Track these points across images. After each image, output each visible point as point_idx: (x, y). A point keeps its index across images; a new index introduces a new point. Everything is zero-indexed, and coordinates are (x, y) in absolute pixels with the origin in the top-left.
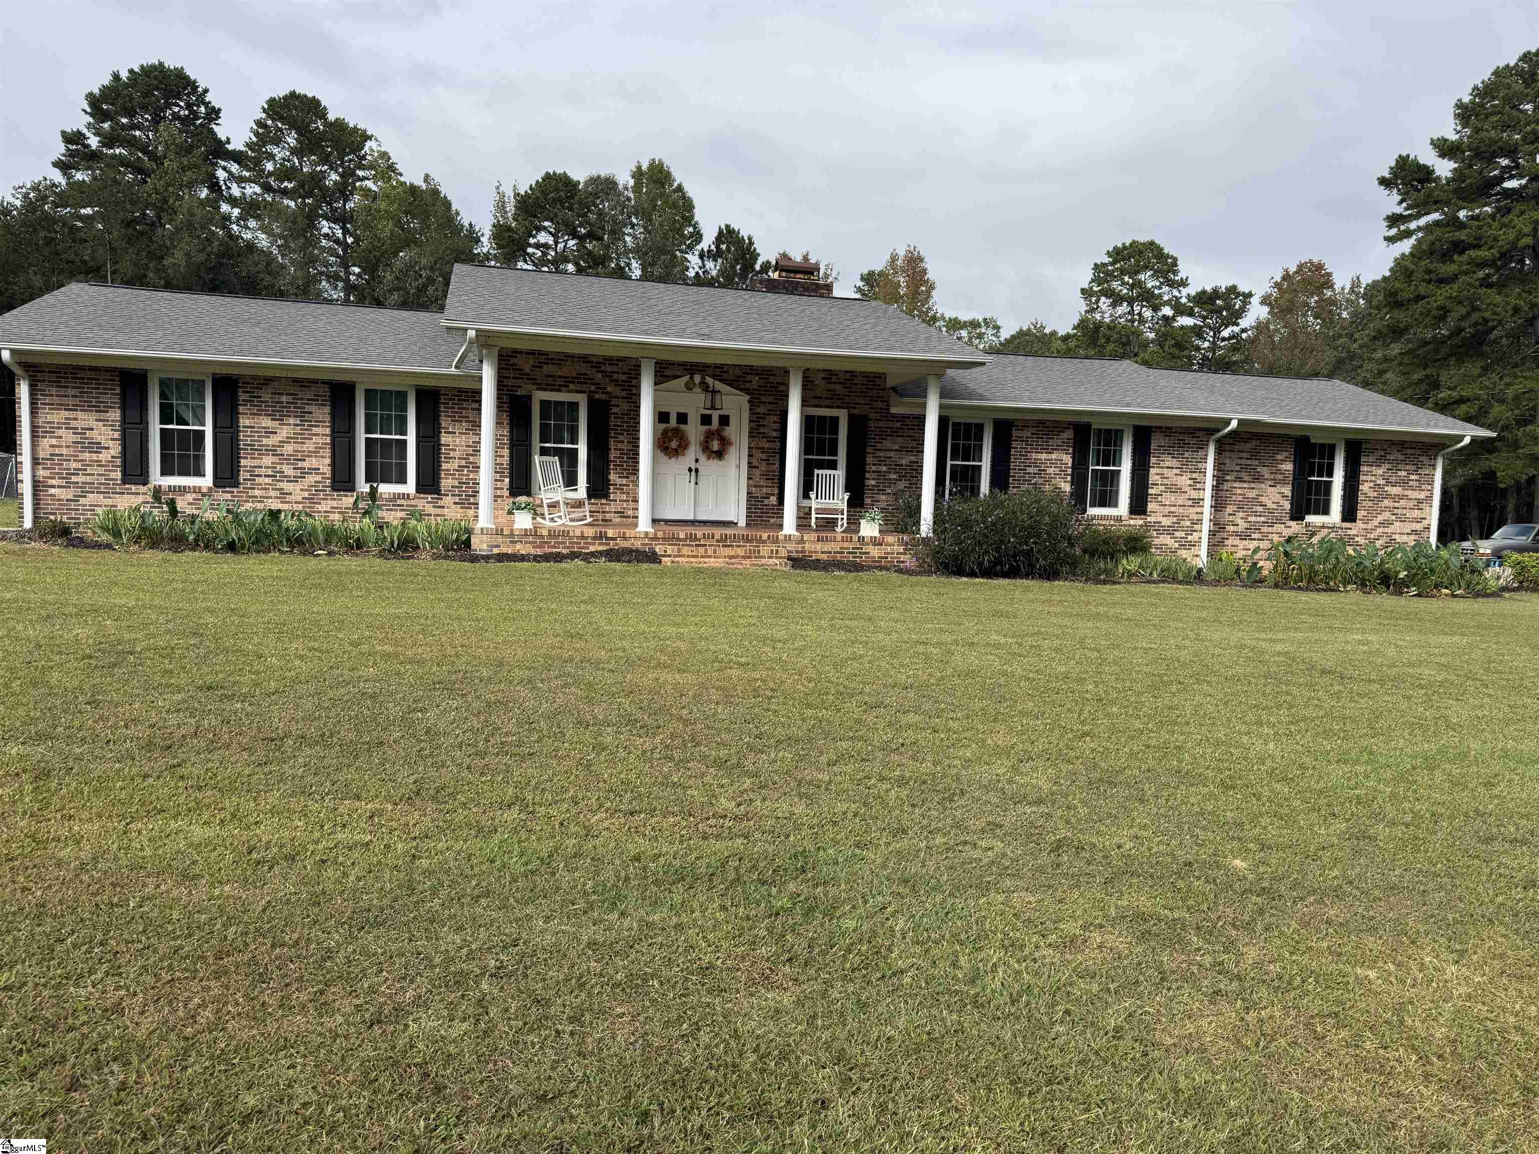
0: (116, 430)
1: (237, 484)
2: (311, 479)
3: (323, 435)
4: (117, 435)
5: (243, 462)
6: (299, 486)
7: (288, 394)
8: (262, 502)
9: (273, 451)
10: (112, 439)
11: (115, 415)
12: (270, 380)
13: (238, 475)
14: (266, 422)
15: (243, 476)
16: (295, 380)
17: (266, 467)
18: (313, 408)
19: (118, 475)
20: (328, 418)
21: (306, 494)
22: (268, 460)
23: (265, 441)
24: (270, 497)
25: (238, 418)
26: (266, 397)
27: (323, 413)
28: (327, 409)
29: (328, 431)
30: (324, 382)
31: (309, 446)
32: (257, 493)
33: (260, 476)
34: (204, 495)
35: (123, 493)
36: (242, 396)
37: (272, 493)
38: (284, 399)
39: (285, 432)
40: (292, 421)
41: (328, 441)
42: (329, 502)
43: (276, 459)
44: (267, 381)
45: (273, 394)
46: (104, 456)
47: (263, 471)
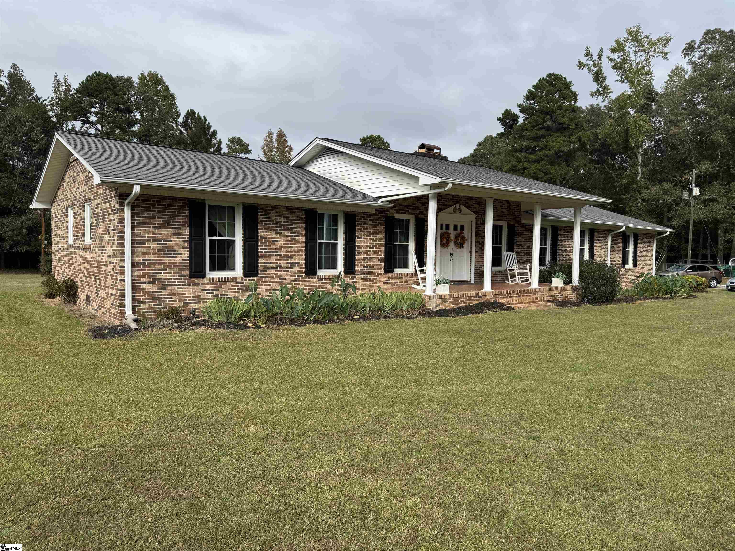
0: (186, 241)
1: (256, 275)
2: (296, 269)
3: (302, 242)
4: (186, 245)
5: (260, 260)
6: (289, 274)
7: (284, 217)
8: (270, 285)
9: (276, 252)
10: (184, 248)
11: (185, 231)
12: (275, 208)
13: (258, 269)
14: (273, 234)
15: (260, 269)
16: (288, 208)
17: (273, 263)
18: (296, 225)
19: (187, 272)
20: (304, 231)
21: (293, 279)
22: (273, 258)
23: (272, 246)
24: (274, 282)
25: (257, 232)
26: (273, 218)
27: (301, 228)
28: (304, 226)
29: (304, 239)
30: (302, 209)
31: (294, 249)
32: (268, 279)
33: (269, 268)
34: (238, 283)
35: (190, 285)
36: (260, 218)
37: (275, 279)
38: (282, 219)
39: (282, 240)
40: (286, 233)
41: (304, 245)
42: (304, 283)
43: (277, 257)
44: (274, 208)
45: (276, 216)
46: (178, 260)
47: (271, 265)
